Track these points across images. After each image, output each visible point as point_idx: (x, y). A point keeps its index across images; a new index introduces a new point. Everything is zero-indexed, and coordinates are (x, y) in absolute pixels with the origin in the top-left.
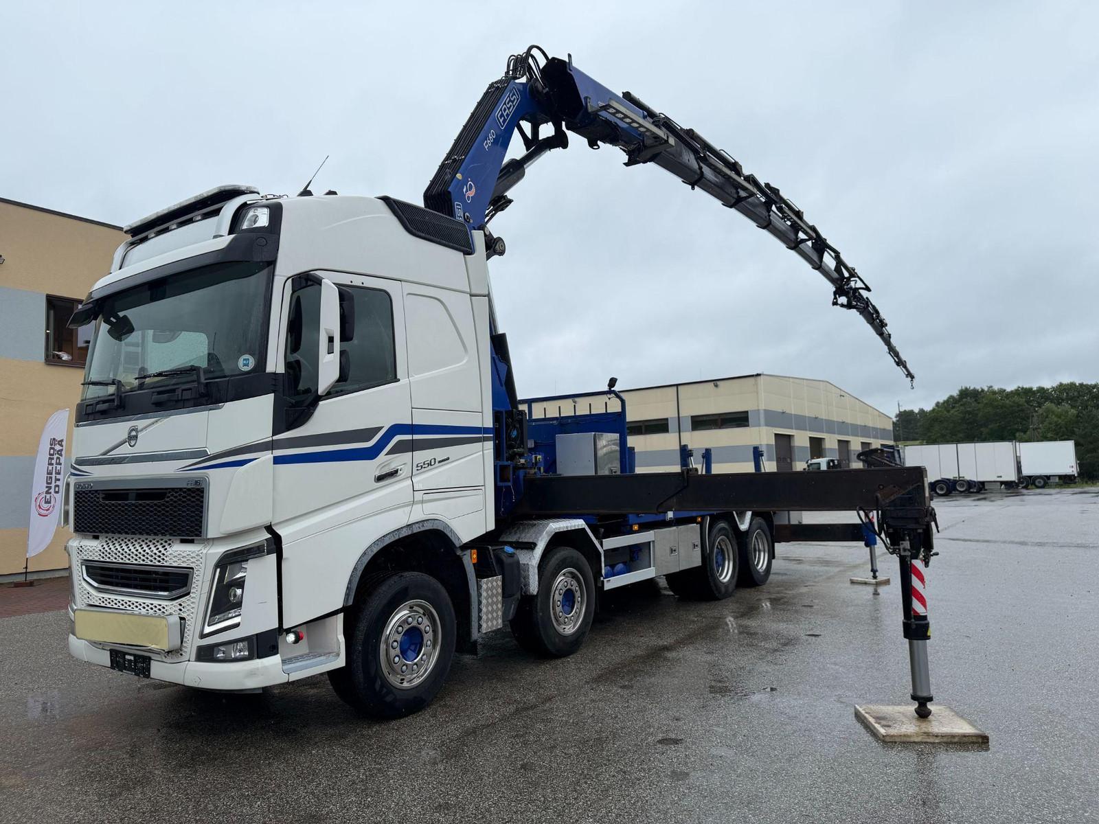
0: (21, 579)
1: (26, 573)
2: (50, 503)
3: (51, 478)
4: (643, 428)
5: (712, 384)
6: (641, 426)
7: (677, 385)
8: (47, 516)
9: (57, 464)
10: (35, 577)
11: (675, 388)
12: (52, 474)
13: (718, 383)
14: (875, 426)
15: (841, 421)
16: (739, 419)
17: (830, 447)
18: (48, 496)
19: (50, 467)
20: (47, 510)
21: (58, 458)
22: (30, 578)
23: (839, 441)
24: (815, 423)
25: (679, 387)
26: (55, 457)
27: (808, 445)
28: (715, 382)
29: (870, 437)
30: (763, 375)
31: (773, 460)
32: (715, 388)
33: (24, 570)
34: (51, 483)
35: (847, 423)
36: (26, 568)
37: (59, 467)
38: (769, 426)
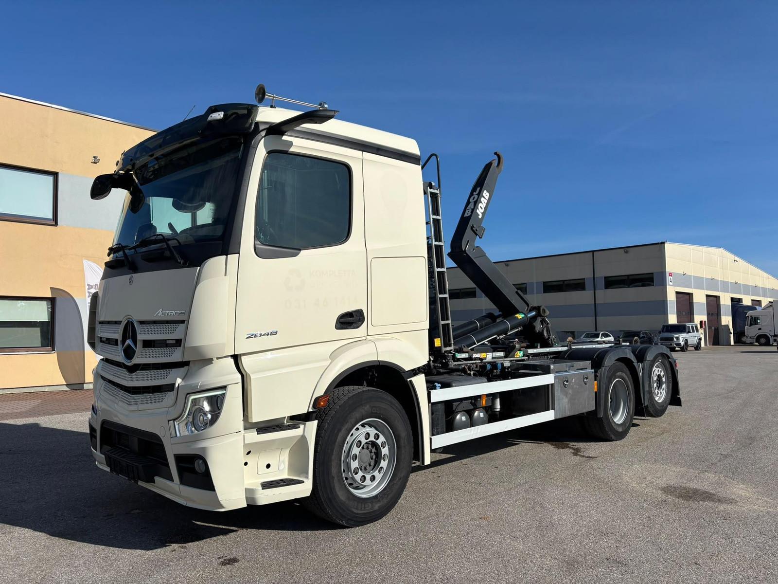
4: (564, 287)
5: (623, 250)
6: (562, 285)
11: (592, 253)
13: (629, 249)
14: (765, 287)
15: (735, 282)
16: (646, 280)
17: (723, 304)
23: (732, 299)
25: (595, 253)
27: (705, 301)
28: (626, 249)
29: (760, 296)
31: (674, 314)
32: (626, 254)
35: (740, 284)
38: (671, 285)
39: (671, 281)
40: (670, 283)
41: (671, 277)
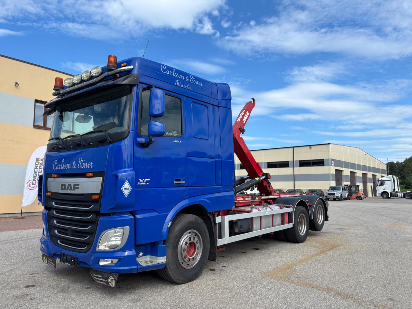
0: (19, 215)
1: (22, 213)
2: (35, 184)
3: (36, 174)
4: (278, 165)
5: (309, 147)
6: (277, 164)
7: (293, 147)
8: (33, 190)
9: (40, 168)
10: (26, 215)
11: (292, 148)
12: (37, 172)
13: (312, 147)
14: (379, 168)
15: (364, 165)
16: (320, 163)
17: (358, 176)
18: (34, 182)
19: (36, 170)
20: (33, 187)
21: (40, 166)
22: (23, 215)
23: (363, 174)
24: (353, 166)
25: (294, 148)
26: (39, 166)
27: (349, 174)
28: (310, 146)
29: (376, 173)
30: (331, 144)
31: (334, 181)
32: (310, 149)
33: (21, 212)
34: (36, 176)
35: (367, 166)
36: (22, 211)
37: (40, 170)
38: (333, 166)
39: (333, 164)
40: (332, 164)
41: (333, 162)
